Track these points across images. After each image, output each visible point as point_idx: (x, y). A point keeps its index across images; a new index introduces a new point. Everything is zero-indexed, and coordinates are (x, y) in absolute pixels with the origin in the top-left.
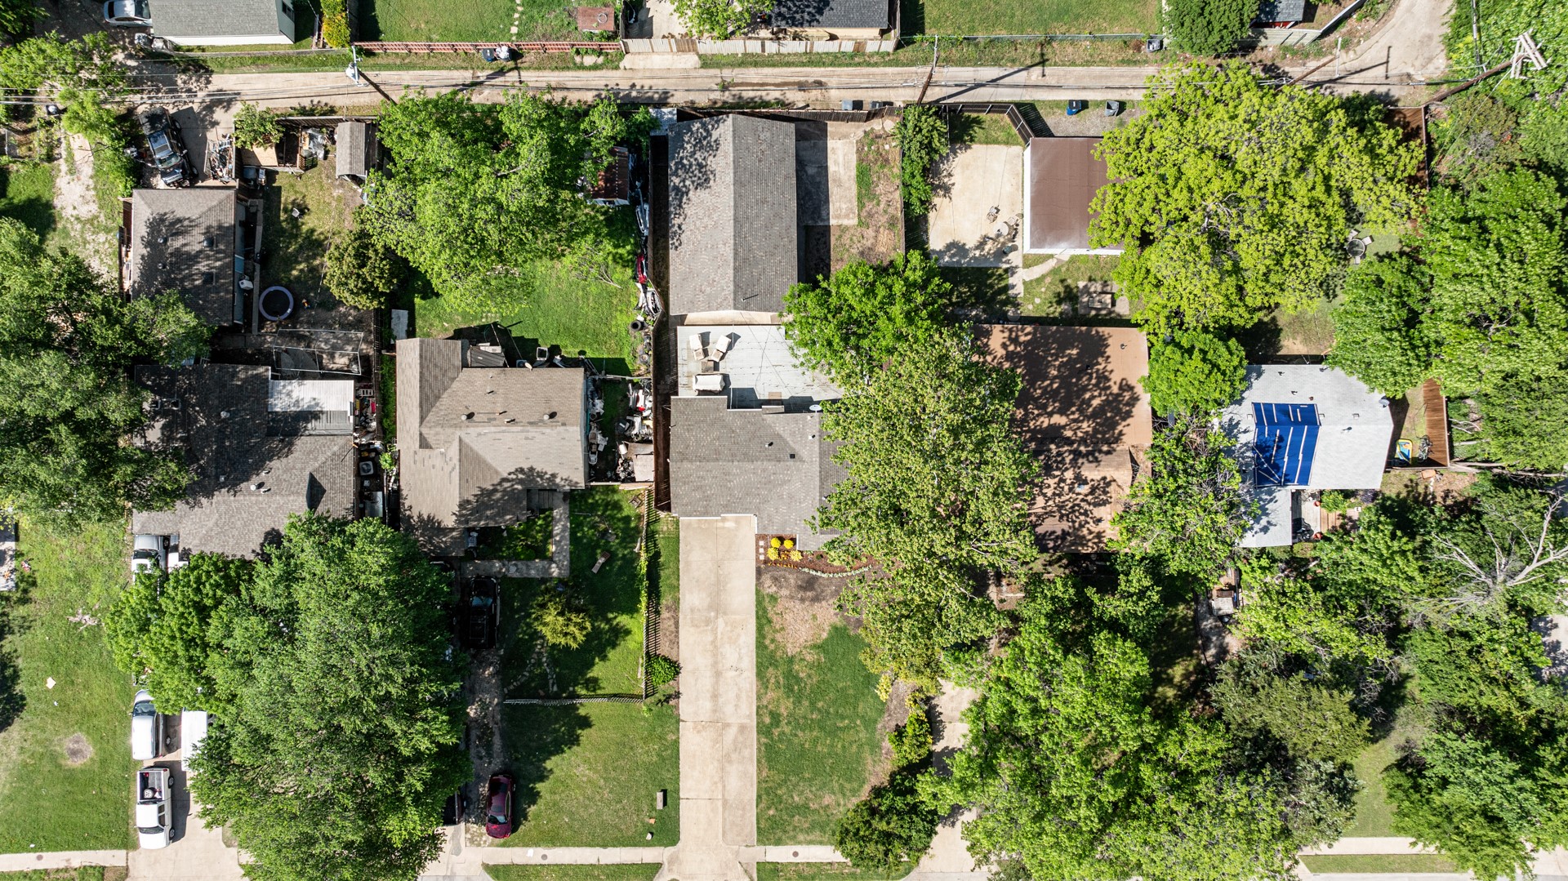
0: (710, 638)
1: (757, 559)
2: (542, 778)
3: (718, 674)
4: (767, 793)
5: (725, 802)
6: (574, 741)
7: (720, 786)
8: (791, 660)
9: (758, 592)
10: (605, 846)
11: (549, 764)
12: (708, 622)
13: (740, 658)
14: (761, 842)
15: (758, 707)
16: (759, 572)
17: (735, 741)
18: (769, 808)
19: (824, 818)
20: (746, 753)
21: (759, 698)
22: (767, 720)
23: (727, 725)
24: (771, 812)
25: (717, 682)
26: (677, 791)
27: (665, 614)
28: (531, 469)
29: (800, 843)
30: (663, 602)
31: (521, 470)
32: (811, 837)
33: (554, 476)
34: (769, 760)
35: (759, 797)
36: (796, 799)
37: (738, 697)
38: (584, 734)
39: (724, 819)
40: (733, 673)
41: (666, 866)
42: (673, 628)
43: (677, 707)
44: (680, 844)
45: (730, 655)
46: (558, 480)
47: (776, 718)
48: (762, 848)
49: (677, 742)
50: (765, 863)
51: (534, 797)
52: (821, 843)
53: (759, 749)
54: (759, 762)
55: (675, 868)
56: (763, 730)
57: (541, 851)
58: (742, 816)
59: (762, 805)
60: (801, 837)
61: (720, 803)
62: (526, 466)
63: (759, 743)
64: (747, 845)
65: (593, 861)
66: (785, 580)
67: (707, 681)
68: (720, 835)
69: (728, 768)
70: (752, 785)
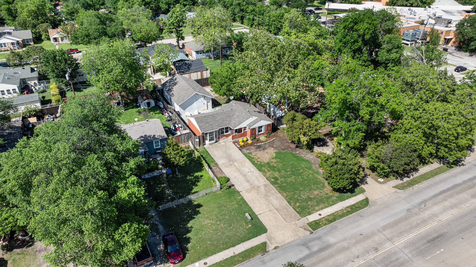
0: (235, 168)
1: (238, 147)
2: (189, 231)
3: (245, 175)
4: (291, 199)
5: (277, 209)
6: (197, 212)
7: (270, 205)
8: (268, 164)
9: (243, 154)
10: (234, 246)
12: (231, 165)
13: (250, 169)
14: (303, 216)
15: (267, 178)
16: (240, 150)
17: (266, 190)
18: (296, 203)
19: (320, 198)
20: (273, 192)
21: (265, 176)
22: (273, 180)
23: (259, 187)
24: (298, 204)
25: (246, 177)
26: (254, 213)
27: (214, 168)
29: (318, 210)
30: (211, 165)
31: (142, 137)
32: (320, 207)
33: (154, 136)
34: (283, 190)
35: (289, 202)
36: (304, 197)
37: (257, 178)
38: (201, 209)
39: (281, 215)
40: (250, 173)
41: (268, 242)
42: (219, 170)
43: (235, 188)
44: (268, 231)
45: (246, 170)
46: (156, 137)
47: (276, 179)
48: (305, 218)
49: (242, 199)
50: (311, 223)
51: (188, 240)
52: (326, 207)
53: (277, 189)
54: (280, 192)
55: (274, 242)
56: (273, 183)
57: (203, 261)
58: (287, 211)
59: (292, 204)
60: (317, 208)
61: (275, 210)
62: (143, 135)
63: (275, 187)
64: (298, 220)
65: (232, 254)
66: (251, 148)
67: (242, 178)
68: (284, 221)
69: (269, 198)
70: (283, 200)
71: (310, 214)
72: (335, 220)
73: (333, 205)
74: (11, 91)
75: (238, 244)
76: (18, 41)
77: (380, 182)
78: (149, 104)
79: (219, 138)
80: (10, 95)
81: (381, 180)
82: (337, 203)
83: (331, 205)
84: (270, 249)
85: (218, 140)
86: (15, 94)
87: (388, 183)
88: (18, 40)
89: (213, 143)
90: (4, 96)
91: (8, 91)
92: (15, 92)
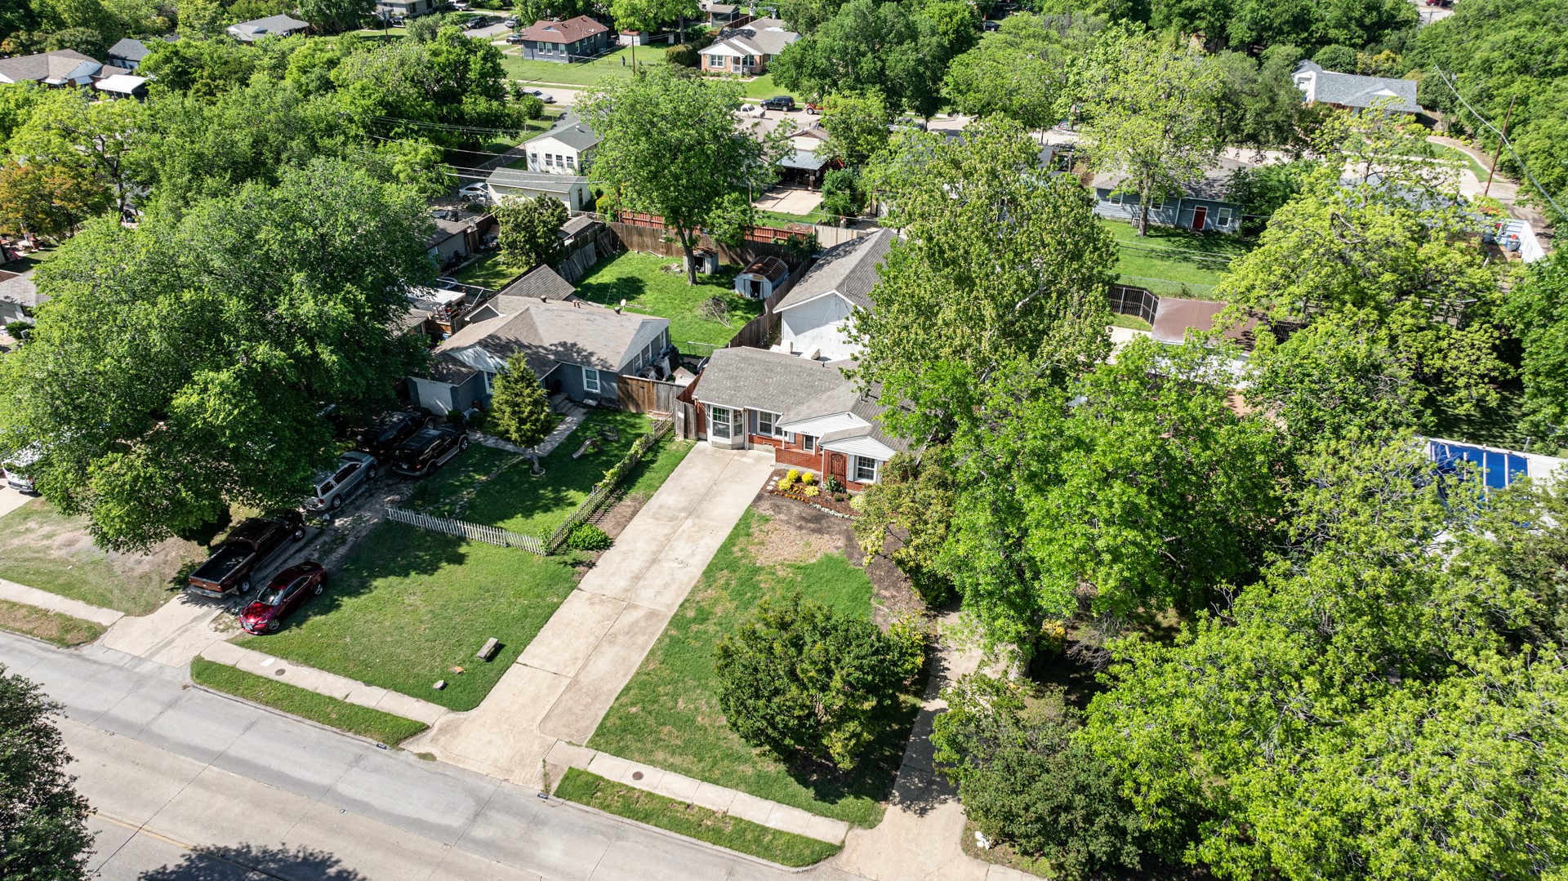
0: (666, 531)
1: (763, 488)
2: (356, 593)
3: (654, 561)
4: (642, 688)
5: (575, 681)
6: (430, 568)
7: (580, 663)
8: (757, 571)
9: (748, 511)
10: (368, 683)
11: (375, 584)
12: (672, 519)
13: (693, 554)
14: (594, 744)
15: (687, 600)
16: (759, 498)
17: (634, 624)
18: (633, 704)
19: (711, 739)
20: (640, 640)
21: (692, 592)
22: (691, 614)
23: (631, 607)
24: (634, 710)
25: (648, 568)
26: (517, 653)
27: (627, 501)
28: (574, 345)
29: (652, 763)
30: (633, 493)
31: (563, 344)
32: (678, 760)
33: (591, 354)
34: (667, 654)
35: (627, 689)
36: (681, 704)
37: (666, 586)
38: (446, 569)
39: (559, 701)
40: (675, 565)
41: (431, 733)
42: (630, 511)
43: (582, 575)
44: (473, 712)
45: (681, 549)
46: (593, 359)
47: (703, 616)
48: (593, 752)
49: (555, 608)
50: (580, 773)
51: (328, 608)
52: (687, 773)
53: (660, 641)
54: (652, 652)
55: (443, 740)
56: (678, 621)
57: (283, 664)
58: (587, 706)
59: (624, 700)
60: (660, 755)
61: (565, 682)
62: (569, 341)
63: (665, 634)
64: (570, 743)
65: (338, 695)
66: (788, 508)
67: (636, 564)
68: (539, 719)
69: (605, 647)
70: (625, 675)
71: (619, 753)
72: (646, 817)
73: (716, 782)
74: (565, 161)
75: (384, 686)
76: (752, 57)
77: (968, 846)
78: (755, 287)
79: (751, 440)
80: (559, 170)
81: (982, 842)
82: (736, 787)
83: (705, 779)
84: (411, 748)
85: (747, 444)
86: (570, 171)
87: (994, 867)
88: (753, 52)
89: (724, 447)
90: (550, 168)
91: (559, 157)
92: (571, 166)
